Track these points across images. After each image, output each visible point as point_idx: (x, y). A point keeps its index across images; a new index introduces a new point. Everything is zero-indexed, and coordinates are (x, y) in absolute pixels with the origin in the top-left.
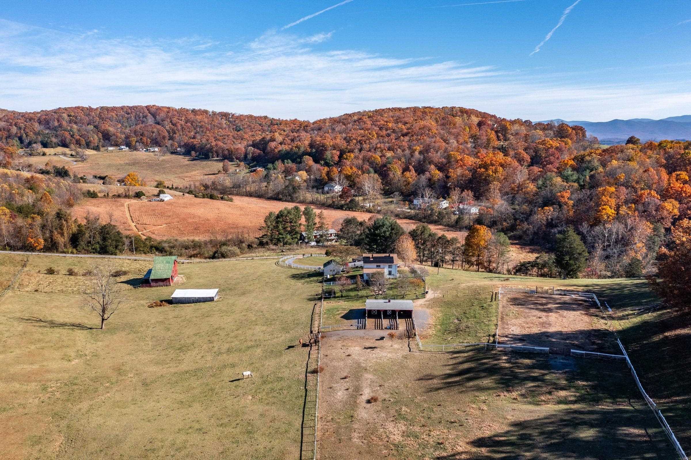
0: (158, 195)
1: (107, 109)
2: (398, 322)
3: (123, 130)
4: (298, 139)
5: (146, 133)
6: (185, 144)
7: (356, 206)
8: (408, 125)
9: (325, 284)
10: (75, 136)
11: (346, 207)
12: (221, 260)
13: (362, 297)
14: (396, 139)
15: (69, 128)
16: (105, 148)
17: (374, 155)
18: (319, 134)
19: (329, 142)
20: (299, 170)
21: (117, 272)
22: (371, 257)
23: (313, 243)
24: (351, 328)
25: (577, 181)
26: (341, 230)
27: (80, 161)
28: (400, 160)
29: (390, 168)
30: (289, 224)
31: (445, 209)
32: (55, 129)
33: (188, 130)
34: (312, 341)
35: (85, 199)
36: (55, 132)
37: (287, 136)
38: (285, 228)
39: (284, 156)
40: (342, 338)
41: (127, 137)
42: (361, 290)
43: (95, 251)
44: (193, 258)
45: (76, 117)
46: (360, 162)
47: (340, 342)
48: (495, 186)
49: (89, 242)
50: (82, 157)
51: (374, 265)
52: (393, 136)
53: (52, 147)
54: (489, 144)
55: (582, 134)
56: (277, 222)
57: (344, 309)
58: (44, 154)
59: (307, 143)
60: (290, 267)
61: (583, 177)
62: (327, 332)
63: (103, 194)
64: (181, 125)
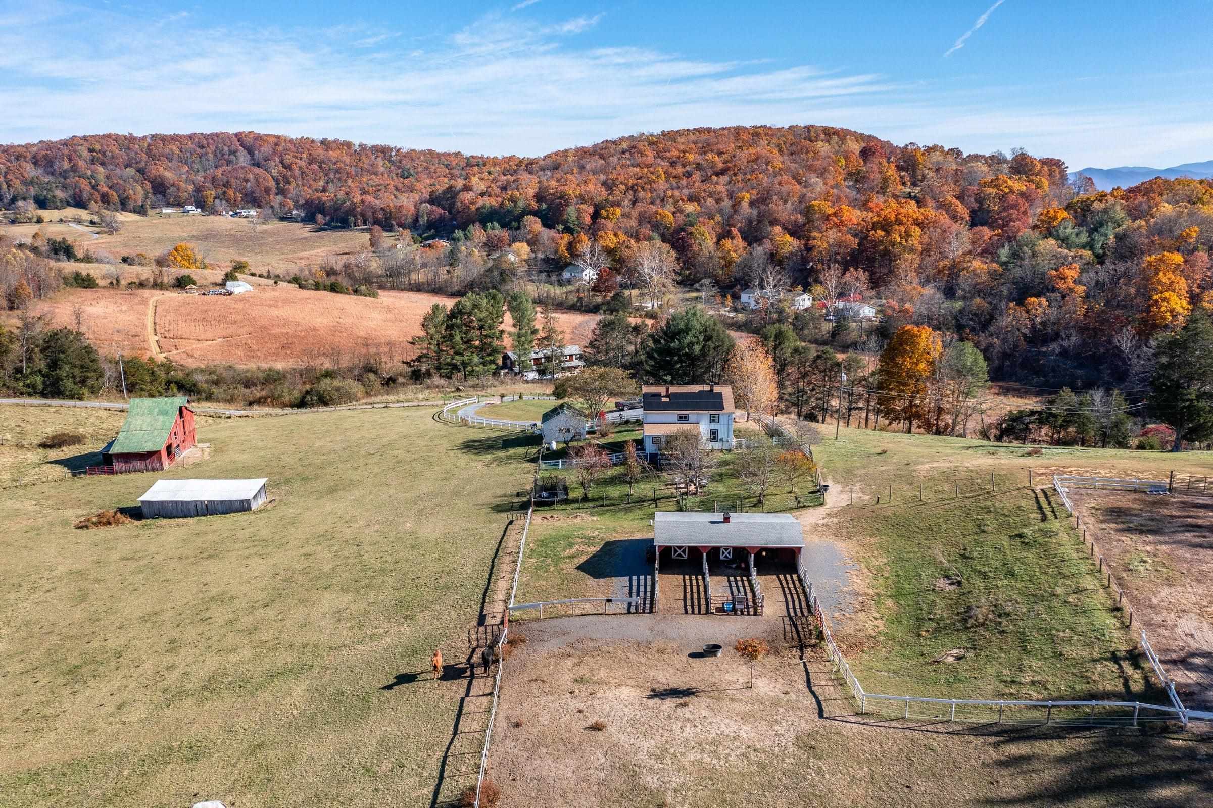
0: (223, 284)
1: (163, 139)
2: (758, 590)
3: (193, 177)
4: (514, 186)
5: (233, 181)
6: (307, 202)
7: (625, 307)
8: (725, 157)
9: (542, 464)
10: (99, 188)
11: (605, 308)
12: (316, 409)
13: (641, 501)
14: (702, 181)
15: (89, 173)
16: (158, 210)
17: (660, 211)
18: (555, 175)
19: (572, 190)
20: (515, 240)
21: (59, 438)
22: (664, 393)
23: (532, 375)
24: (610, 609)
25: (1090, 246)
26: (592, 345)
27: (105, 232)
28: (713, 219)
29: (691, 233)
30: (478, 333)
31: (806, 310)
32: (64, 175)
33: (313, 176)
34: (476, 658)
35: (68, 289)
36: (62, 180)
37: (495, 181)
38: (467, 341)
39: (485, 218)
40: (577, 649)
41: (198, 190)
42: (637, 481)
44: (255, 407)
45: (104, 154)
46: (633, 223)
47: (569, 663)
48: (907, 263)
49: (18, 370)
50: (109, 225)
51: (673, 415)
52: (697, 176)
53: (56, 208)
54: (887, 187)
55: (1060, 173)
56: (450, 327)
57: (589, 541)
58: (40, 221)
59: (531, 192)
60: (464, 423)
61: (1103, 239)
62: (531, 620)
63: (109, 281)
64: (300, 167)
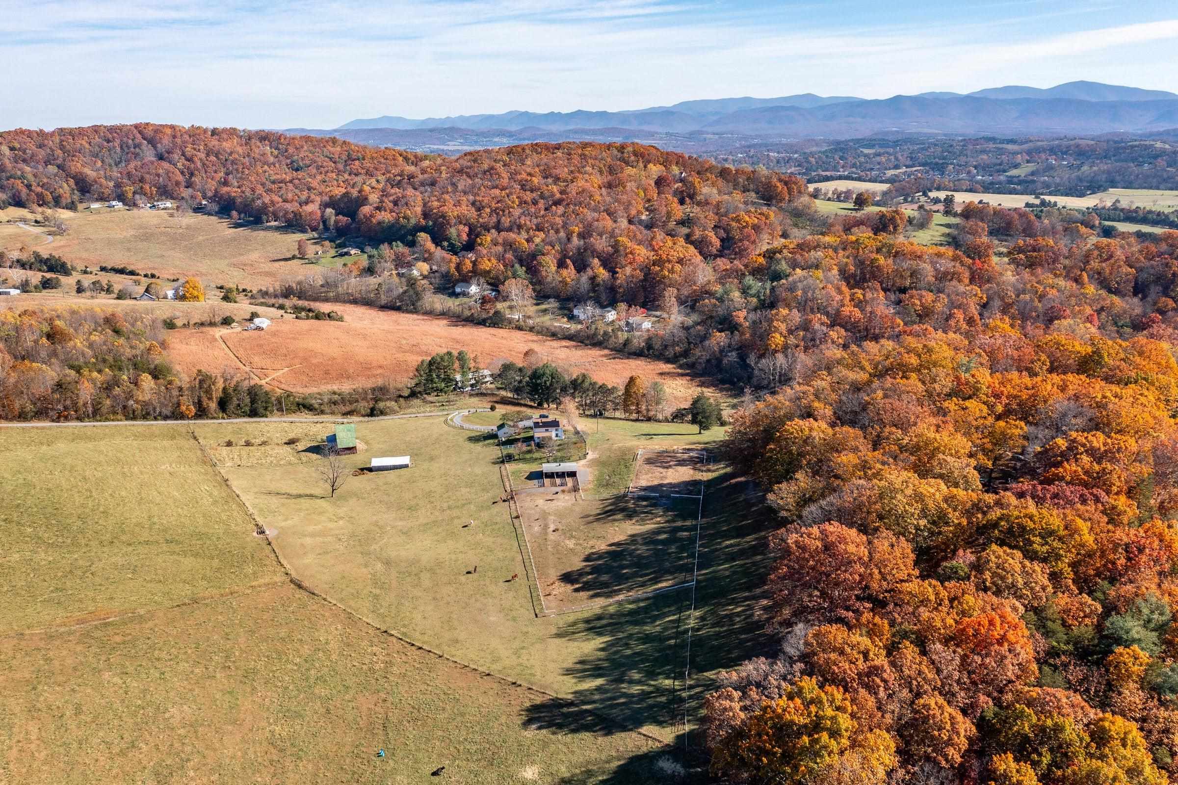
0: (251, 319)
1: (71, 133)
2: (567, 480)
3: (108, 173)
4: (403, 201)
5: (147, 176)
6: (215, 195)
7: (502, 321)
8: (561, 185)
9: (502, 447)
10: (32, 187)
11: (490, 323)
14: (545, 210)
15: (19, 173)
16: (85, 205)
17: (518, 238)
18: (435, 193)
19: (452, 211)
20: (415, 258)
21: (290, 440)
22: (540, 422)
23: (468, 389)
24: (534, 486)
27: (55, 233)
28: (554, 248)
29: (540, 261)
30: (443, 371)
31: (612, 323)
33: (214, 168)
34: (509, 497)
37: (385, 193)
38: (438, 376)
39: (389, 234)
40: (529, 495)
41: (118, 185)
42: (535, 453)
43: (245, 415)
45: (24, 152)
46: (501, 249)
48: (671, 292)
49: (238, 405)
50: (56, 225)
51: (544, 429)
52: (542, 204)
56: (430, 370)
59: (419, 210)
60: (461, 427)
62: (517, 490)
64: (201, 160)
